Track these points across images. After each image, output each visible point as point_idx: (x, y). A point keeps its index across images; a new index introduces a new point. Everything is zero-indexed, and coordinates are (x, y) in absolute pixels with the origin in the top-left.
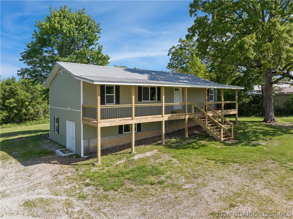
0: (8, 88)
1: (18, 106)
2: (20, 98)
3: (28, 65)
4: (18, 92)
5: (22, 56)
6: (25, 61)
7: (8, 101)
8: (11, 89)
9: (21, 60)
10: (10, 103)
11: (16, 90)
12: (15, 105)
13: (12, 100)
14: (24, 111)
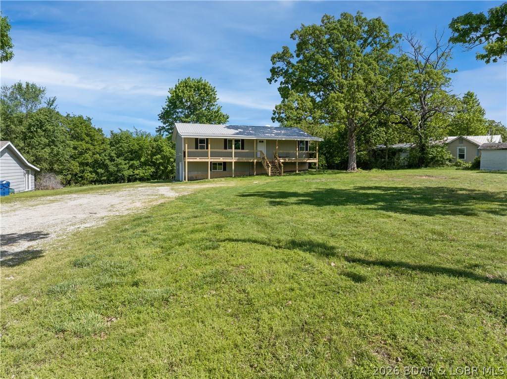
0: (155, 144)
1: (165, 162)
2: (165, 154)
3: (164, 124)
4: (164, 148)
5: (160, 117)
6: (162, 120)
7: (155, 157)
8: (158, 145)
9: (159, 120)
10: (157, 159)
11: (162, 147)
12: (161, 161)
13: (159, 156)
14: (170, 168)
